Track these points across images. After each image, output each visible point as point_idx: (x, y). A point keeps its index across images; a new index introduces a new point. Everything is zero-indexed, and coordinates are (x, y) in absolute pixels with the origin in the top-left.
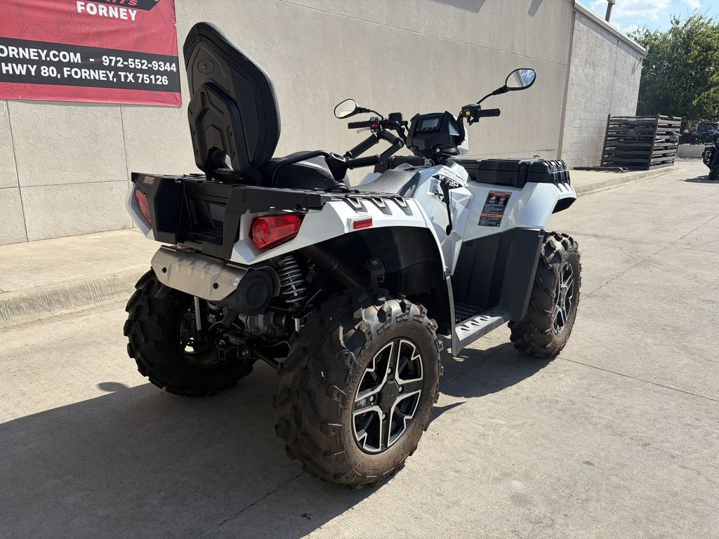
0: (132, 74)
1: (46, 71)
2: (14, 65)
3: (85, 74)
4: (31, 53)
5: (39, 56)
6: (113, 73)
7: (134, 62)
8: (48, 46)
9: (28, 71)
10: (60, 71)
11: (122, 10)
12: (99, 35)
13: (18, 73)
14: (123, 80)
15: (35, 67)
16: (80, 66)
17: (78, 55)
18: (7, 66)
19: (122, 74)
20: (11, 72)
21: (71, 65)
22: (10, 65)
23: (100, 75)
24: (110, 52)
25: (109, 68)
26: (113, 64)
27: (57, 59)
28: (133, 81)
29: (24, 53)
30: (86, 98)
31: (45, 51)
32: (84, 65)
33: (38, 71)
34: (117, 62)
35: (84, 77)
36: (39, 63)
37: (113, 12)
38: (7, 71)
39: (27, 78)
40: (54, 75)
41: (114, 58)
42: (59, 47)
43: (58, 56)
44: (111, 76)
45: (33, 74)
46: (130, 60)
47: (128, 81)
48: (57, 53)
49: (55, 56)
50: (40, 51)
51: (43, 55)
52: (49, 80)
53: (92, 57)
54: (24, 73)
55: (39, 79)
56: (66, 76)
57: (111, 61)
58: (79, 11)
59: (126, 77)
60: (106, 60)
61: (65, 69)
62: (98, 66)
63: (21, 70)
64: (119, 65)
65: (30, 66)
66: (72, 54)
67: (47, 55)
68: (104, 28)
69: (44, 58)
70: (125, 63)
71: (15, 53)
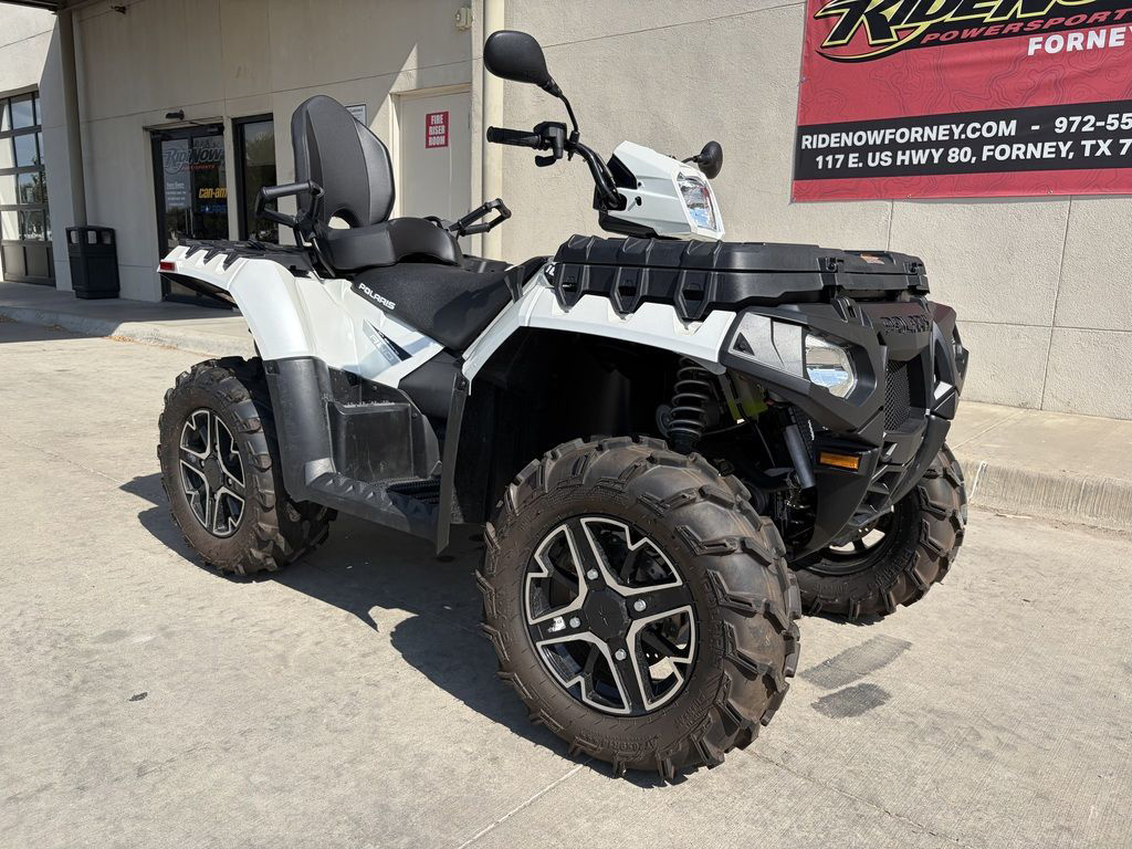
0: (1109, 141)
1: (956, 155)
2: (913, 152)
3: (1017, 151)
4: (940, 133)
5: (951, 133)
6: (1069, 143)
7: (1120, 119)
8: (964, 118)
9: (931, 156)
10: (977, 152)
11: (1114, 31)
12: (1057, 84)
13: (915, 162)
14: (1087, 153)
15: (941, 150)
16: (1010, 140)
17: (1013, 123)
18: (904, 154)
19: (1088, 144)
20: (907, 163)
21: (996, 140)
22: (908, 152)
23: (1046, 150)
24: (1068, 111)
25: (1065, 137)
26: (1073, 130)
27: (978, 134)
28: (1108, 153)
29: (930, 133)
30: (1009, 190)
31: (961, 126)
32: (1023, 137)
33: (945, 156)
34: (1083, 124)
35: (1014, 157)
36: (947, 145)
37: (1096, 39)
38: (903, 161)
39: (928, 168)
40: (966, 160)
41: (1078, 119)
42: (982, 117)
43: (980, 130)
44: (1064, 149)
45: (936, 161)
46: (1111, 116)
47: (1098, 154)
48: (978, 125)
49: (974, 130)
50: (954, 126)
51: (957, 132)
52: (960, 167)
53: (1035, 123)
54: (923, 161)
55: (944, 168)
56: (984, 159)
57: (1071, 124)
58: (1031, 52)
59: (1095, 148)
60: (1061, 124)
61: (986, 148)
62: (1047, 135)
63: (920, 157)
64: (1086, 129)
65: (934, 151)
66: (1003, 123)
67: (964, 131)
68: (1069, 71)
69: (956, 137)
70: (1098, 124)
71: (918, 136)
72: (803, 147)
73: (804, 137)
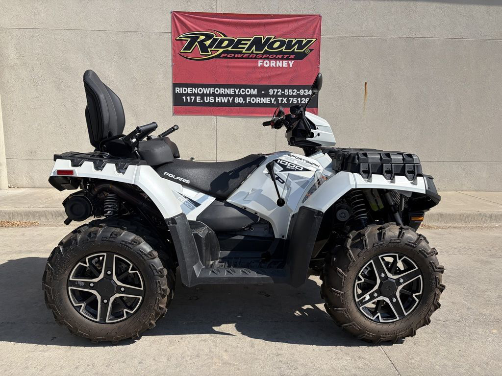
0: (286, 98)
1: (237, 100)
2: (222, 98)
3: (258, 100)
4: (231, 91)
5: (235, 92)
6: (274, 98)
7: (288, 91)
8: (240, 87)
9: (228, 100)
10: (245, 100)
11: (284, 62)
12: (269, 77)
13: (223, 102)
14: (280, 102)
15: (232, 98)
16: (255, 96)
17: (256, 90)
18: (218, 98)
19: (280, 99)
20: (220, 102)
21: (251, 96)
22: (220, 98)
23: (267, 100)
24: (273, 87)
25: (273, 96)
26: (275, 94)
27: (244, 93)
28: (286, 102)
29: (227, 91)
30: (257, 113)
31: (238, 89)
32: (259, 95)
33: (233, 100)
34: (278, 92)
35: (257, 102)
36: (235, 96)
37: (279, 64)
38: (218, 101)
39: (228, 104)
40: (241, 102)
41: (276, 90)
42: (246, 87)
43: (245, 91)
44: (273, 100)
45: (231, 102)
46: (286, 90)
47: (283, 102)
48: (244, 90)
49: (243, 91)
50: (236, 89)
51: (237, 91)
52: (239, 105)
53: (263, 91)
54: (226, 102)
55: (234, 104)
56: (247, 102)
57: (274, 92)
58: (259, 66)
59: (282, 100)
60: (271, 92)
61: (248, 98)
62: (267, 95)
63: (225, 100)
64: (279, 94)
65: (229, 98)
66: (252, 90)
67: (239, 91)
68: (272, 74)
69: (237, 93)
70: (282, 92)
71: (223, 92)
72: (176, 92)
73: (176, 88)
